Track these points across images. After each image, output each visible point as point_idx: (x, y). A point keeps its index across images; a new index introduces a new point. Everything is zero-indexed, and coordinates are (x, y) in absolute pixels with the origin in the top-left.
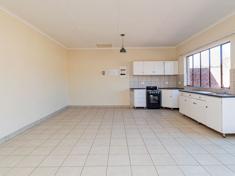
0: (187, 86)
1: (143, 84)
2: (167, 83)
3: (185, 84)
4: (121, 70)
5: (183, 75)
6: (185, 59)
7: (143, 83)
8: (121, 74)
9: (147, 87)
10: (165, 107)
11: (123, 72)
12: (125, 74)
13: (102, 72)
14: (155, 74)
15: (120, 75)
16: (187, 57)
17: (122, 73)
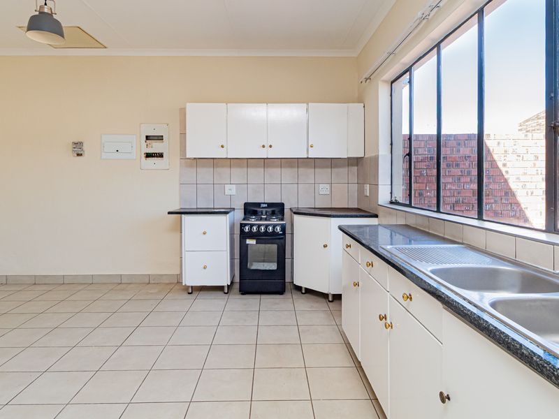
0: (391, 203)
1: (233, 192)
2: (324, 189)
3: (383, 197)
4: (148, 138)
5: (376, 159)
6: (383, 91)
7: (231, 190)
8: (148, 155)
9: (246, 204)
10: (306, 289)
11: (156, 147)
12: (161, 155)
13: (71, 146)
14: (271, 154)
15: (143, 156)
16: (392, 83)
17: (150, 151)
